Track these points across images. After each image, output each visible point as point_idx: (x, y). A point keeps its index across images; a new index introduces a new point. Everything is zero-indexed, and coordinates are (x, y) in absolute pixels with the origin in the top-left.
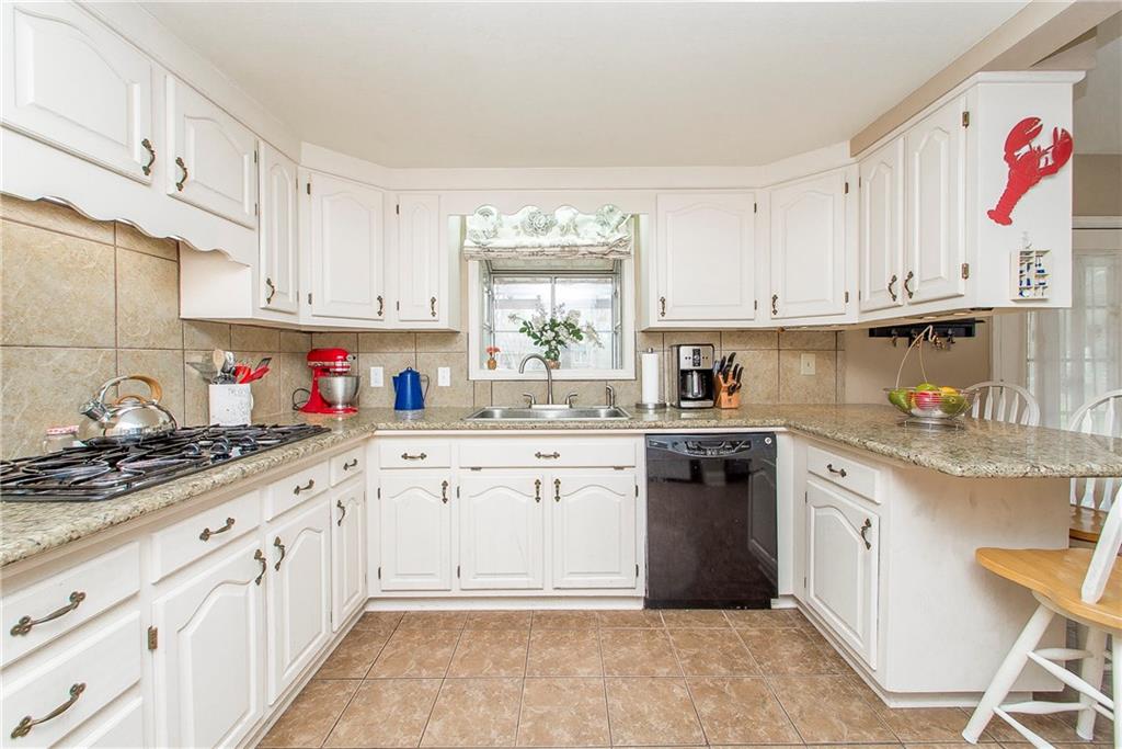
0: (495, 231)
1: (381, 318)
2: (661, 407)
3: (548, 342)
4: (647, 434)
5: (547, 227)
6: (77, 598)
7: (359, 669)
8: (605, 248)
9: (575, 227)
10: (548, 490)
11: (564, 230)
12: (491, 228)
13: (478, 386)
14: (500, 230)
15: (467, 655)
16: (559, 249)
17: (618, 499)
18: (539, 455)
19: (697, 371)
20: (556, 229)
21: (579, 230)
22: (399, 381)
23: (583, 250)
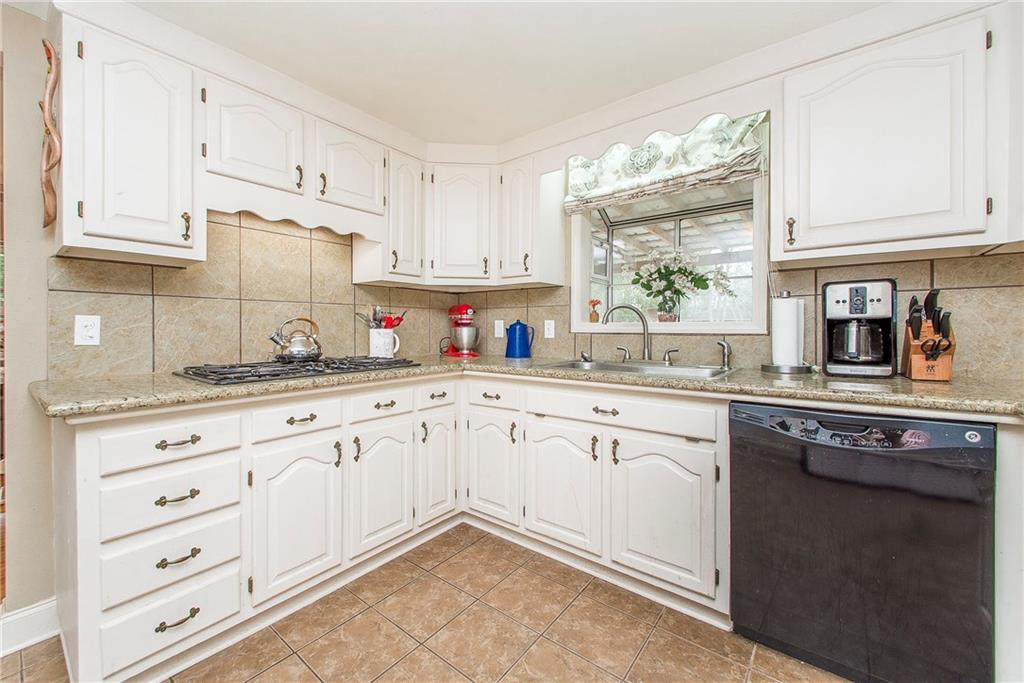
0: (596, 181)
1: (486, 276)
2: (802, 372)
3: (660, 292)
4: (733, 401)
5: (650, 164)
6: (195, 439)
7: (429, 563)
8: (720, 171)
9: (684, 155)
10: (604, 449)
11: (671, 162)
12: (592, 179)
13: (579, 338)
14: (600, 179)
15: (508, 589)
16: (660, 185)
17: (691, 479)
18: (596, 410)
19: (859, 320)
20: (661, 163)
21: (689, 157)
22: (510, 331)
23: (692, 180)
